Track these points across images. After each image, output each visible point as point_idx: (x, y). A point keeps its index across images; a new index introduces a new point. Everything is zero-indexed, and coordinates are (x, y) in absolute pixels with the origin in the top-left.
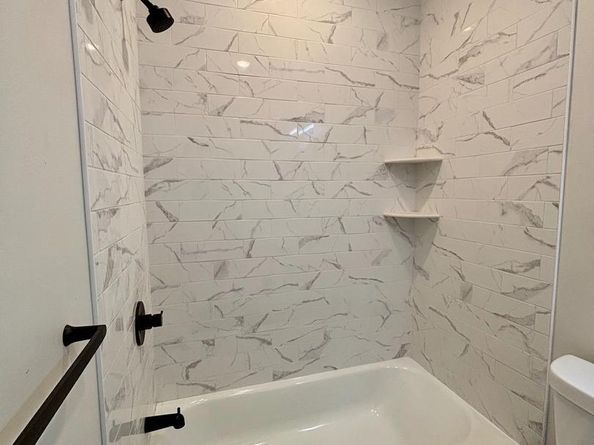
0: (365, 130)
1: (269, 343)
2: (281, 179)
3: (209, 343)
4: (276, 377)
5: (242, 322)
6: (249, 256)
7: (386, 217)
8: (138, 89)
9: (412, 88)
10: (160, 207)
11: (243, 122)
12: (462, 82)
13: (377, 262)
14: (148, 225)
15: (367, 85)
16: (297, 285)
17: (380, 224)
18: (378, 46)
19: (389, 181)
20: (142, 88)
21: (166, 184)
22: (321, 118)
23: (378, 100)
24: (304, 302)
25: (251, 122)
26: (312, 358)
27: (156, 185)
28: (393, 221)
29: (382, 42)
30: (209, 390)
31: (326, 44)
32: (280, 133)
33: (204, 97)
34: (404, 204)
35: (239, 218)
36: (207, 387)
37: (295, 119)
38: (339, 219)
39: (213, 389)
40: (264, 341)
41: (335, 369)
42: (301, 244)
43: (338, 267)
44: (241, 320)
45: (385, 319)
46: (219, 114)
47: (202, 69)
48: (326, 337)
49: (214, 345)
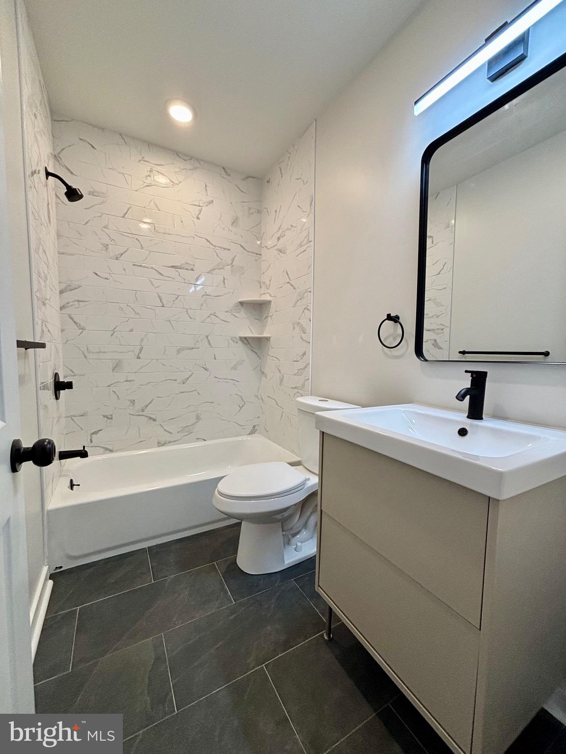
0: (224, 279)
1: (154, 420)
2: (163, 306)
3: (109, 418)
4: (160, 444)
5: (134, 404)
6: (139, 358)
7: (241, 338)
8: (56, 236)
9: (257, 254)
10: (72, 318)
11: (134, 265)
12: (279, 252)
13: (234, 368)
14: (62, 331)
15: (224, 249)
16: (176, 380)
17: (237, 342)
18: (232, 225)
19: (242, 314)
20: (59, 235)
21: (77, 303)
22: (192, 268)
23: (233, 260)
24: (181, 392)
25: (140, 266)
26: (187, 432)
27: (68, 303)
28: (245, 340)
29: (235, 222)
30: (108, 451)
31: (195, 220)
32: (162, 275)
33: (106, 246)
34: (252, 330)
35: (131, 331)
36: (106, 449)
37: (173, 267)
38: (207, 337)
39: (111, 451)
40: (150, 418)
41: (205, 440)
42: (179, 351)
43: (206, 369)
44: (133, 402)
45: (241, 408)
46: (117, 259)
47: (105, 227)
48: (198, 418)
49: (112, 419)
